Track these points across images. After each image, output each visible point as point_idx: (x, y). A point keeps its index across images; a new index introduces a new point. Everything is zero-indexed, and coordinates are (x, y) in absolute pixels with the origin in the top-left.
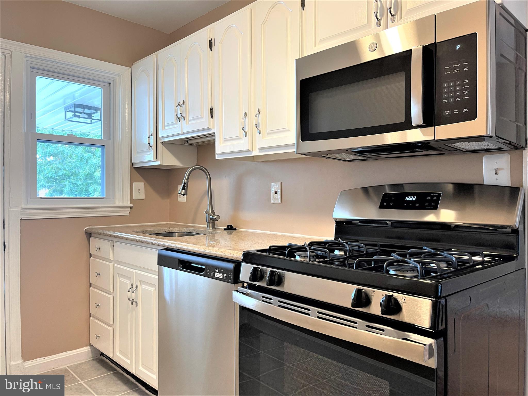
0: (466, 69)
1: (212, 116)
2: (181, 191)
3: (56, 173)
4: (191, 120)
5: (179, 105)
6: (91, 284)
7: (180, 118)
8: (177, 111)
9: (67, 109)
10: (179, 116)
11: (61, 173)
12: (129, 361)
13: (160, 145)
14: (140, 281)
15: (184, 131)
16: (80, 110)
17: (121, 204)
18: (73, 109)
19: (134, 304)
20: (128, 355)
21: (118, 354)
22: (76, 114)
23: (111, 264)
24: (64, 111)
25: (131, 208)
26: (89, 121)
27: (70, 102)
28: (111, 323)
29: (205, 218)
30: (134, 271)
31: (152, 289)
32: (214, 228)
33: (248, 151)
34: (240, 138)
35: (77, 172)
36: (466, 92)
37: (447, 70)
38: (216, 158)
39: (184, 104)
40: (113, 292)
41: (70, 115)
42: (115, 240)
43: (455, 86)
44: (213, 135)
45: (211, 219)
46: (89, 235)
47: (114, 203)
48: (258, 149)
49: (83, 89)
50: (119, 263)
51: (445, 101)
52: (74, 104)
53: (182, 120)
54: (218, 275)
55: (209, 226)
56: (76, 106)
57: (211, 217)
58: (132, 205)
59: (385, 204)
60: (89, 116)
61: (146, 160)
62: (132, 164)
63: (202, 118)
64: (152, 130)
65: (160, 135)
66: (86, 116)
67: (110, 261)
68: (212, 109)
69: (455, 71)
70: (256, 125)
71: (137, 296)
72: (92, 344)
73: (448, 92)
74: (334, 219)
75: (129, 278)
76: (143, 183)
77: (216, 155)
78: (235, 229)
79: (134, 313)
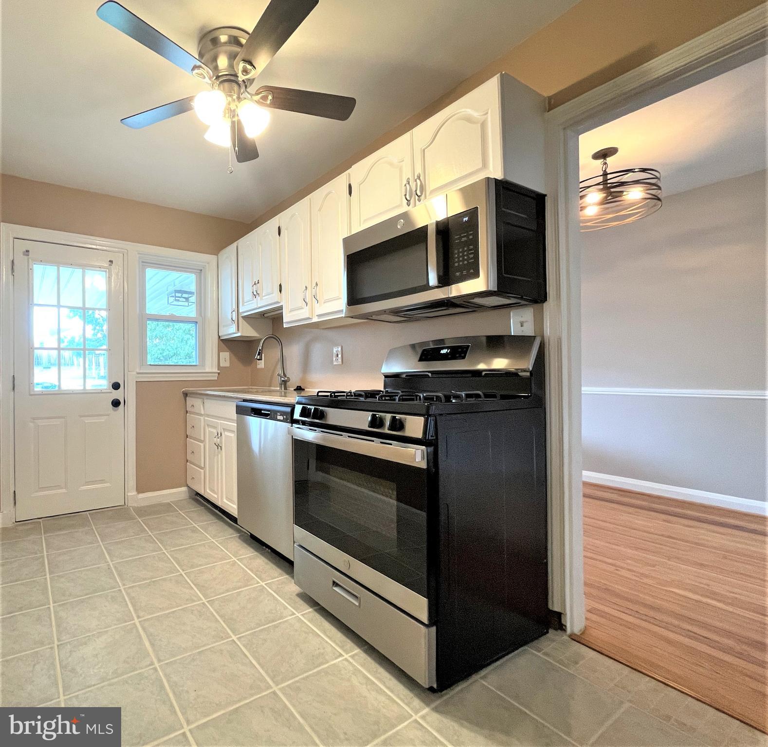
0: (471, 237)
1: (280, 291)
2: (257, 357)
3: (161, 354)
4: (264, 296)
5: (255, 284)
6: (187, 436)
7: (255, 295)
8: (253, 290)
9: (169, 296)
10: (255, 293)
11: (164, 354)
12: (216, 496)
13: (241, 320)
14: (224, 429)
15: (259, 306)
16: (179, 295)
17: (210, 370)
18: (174, 295)
19: (219, 448)
20: (216, 490)
21: (208, 491)
22: (176, 298)
23: (202, 418)
24: (167, 297)
25: (219, 374)
26: (186, 304)
27: (171, 289)
28: (203, 466)
29: (278, 380)
30: (219, 421)
31: (232, 435)
32: (285, 388)
33: (309, 318)
34: (302, 308)
35: (178, 353)
36: (472, 256)
37: (457, 239)
38: (284, 327)
39: (258, 283)
40: (204, 441)
41: (171, 299)
42: (205, 397)
43: (463, 252)
44: (281, 308)
45: (283, 381)
46: (186, 395)
47: (205, 370)
48: (317, 316)
49: (182, 277)
50: (208, 416)
51: (456, 264)
52: (175, 290)
53: (257, 296)
54: (280, 417)
55: (281, 387)
56: (176, 291)
57: (282, 379)
58: (219, 371)
59: (423, 357)
60: (187, 299)
61: (230, 332)
62: (219, 337)
63: (272, 293)
64: (234, 307)
65: (241, 311)
66: (184, 300)
67: (201, 415)
68: (280, 286)
69: (464, 239)
70: (314, 296)
71: (221, 442)
72: (189, 485)
73: (458, 258)
74: (383, 374)
75: (215, 427)
76: (228, 353)
77: (284, 324)
78: (304, 390)
79: (219, 455)
